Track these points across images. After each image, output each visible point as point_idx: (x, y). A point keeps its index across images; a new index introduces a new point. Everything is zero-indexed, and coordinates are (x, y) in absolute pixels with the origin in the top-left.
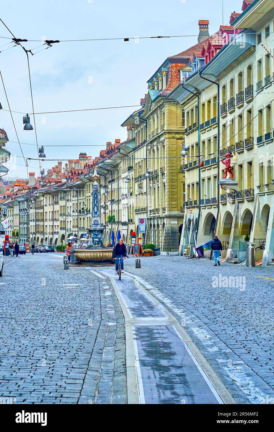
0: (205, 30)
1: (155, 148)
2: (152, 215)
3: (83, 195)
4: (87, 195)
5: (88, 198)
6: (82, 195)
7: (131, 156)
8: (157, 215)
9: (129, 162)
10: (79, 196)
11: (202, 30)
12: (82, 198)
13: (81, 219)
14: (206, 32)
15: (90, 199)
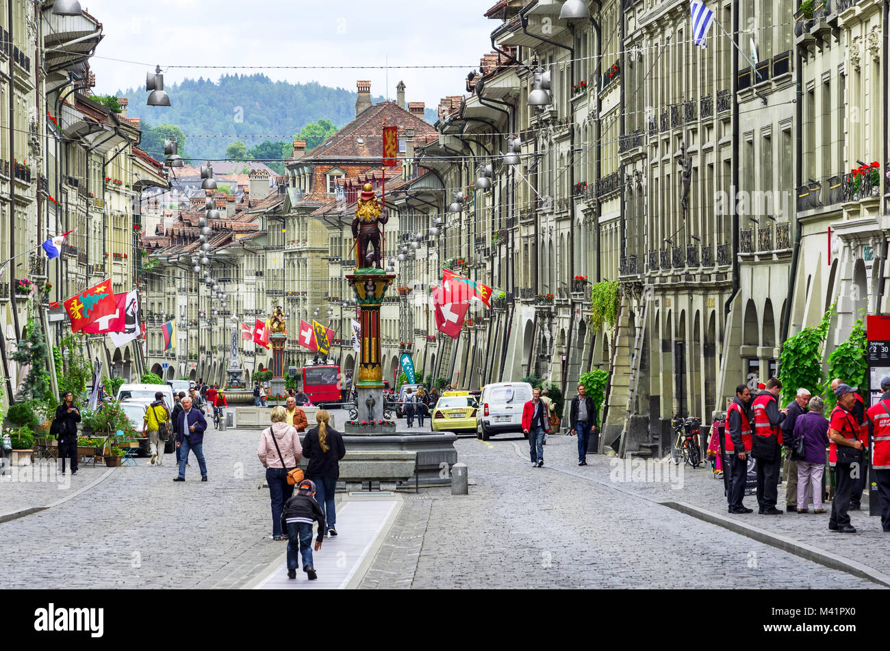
0: (367, 94)
1: (296, 262)
2: (291, 348)
3: (159, 290)
4: (168, 290)
5: (171, 297)
6: (156, 288)
7: (261, 255)
8: (297, 348)
9: (257, 262)
10: (149, 289)
11: (361, 94)
12: (155, 294)
13: (153, 334)
14: (366, 97)
15: (174, 299)
